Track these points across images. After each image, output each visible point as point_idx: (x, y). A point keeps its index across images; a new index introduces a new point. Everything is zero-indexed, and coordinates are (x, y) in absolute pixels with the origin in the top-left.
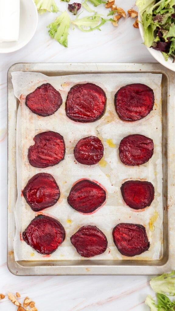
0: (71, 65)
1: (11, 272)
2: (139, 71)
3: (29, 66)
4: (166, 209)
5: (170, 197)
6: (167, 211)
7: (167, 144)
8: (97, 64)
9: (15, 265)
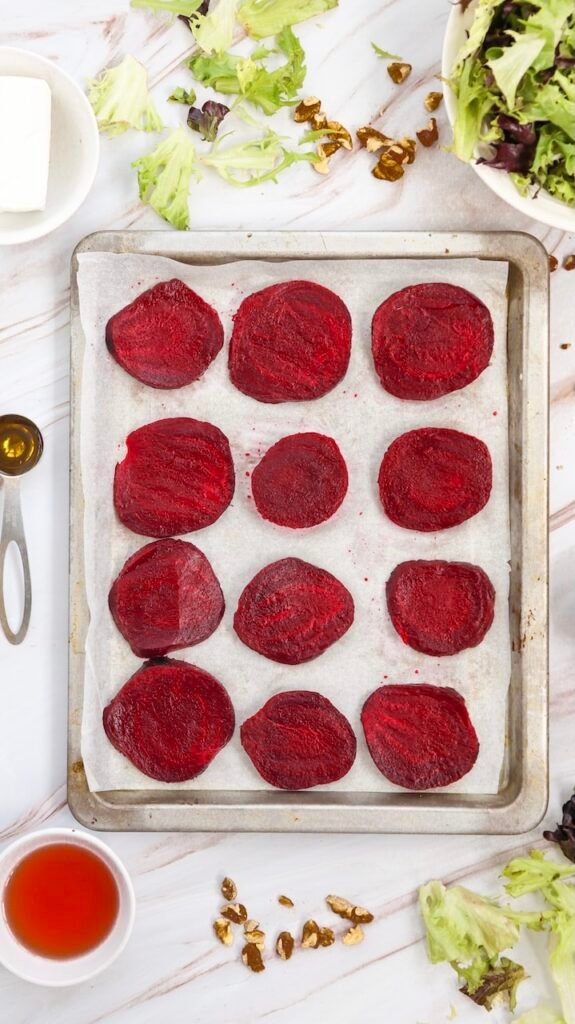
0: (249, 236)
1: (79, 821)
2: (445, 254)
3: (133, 240)
4: (516, 647)
5: (529, 613)
6: (520, 652)
7: (521, 461)
8: (324, 234)
9: (89, 800)
